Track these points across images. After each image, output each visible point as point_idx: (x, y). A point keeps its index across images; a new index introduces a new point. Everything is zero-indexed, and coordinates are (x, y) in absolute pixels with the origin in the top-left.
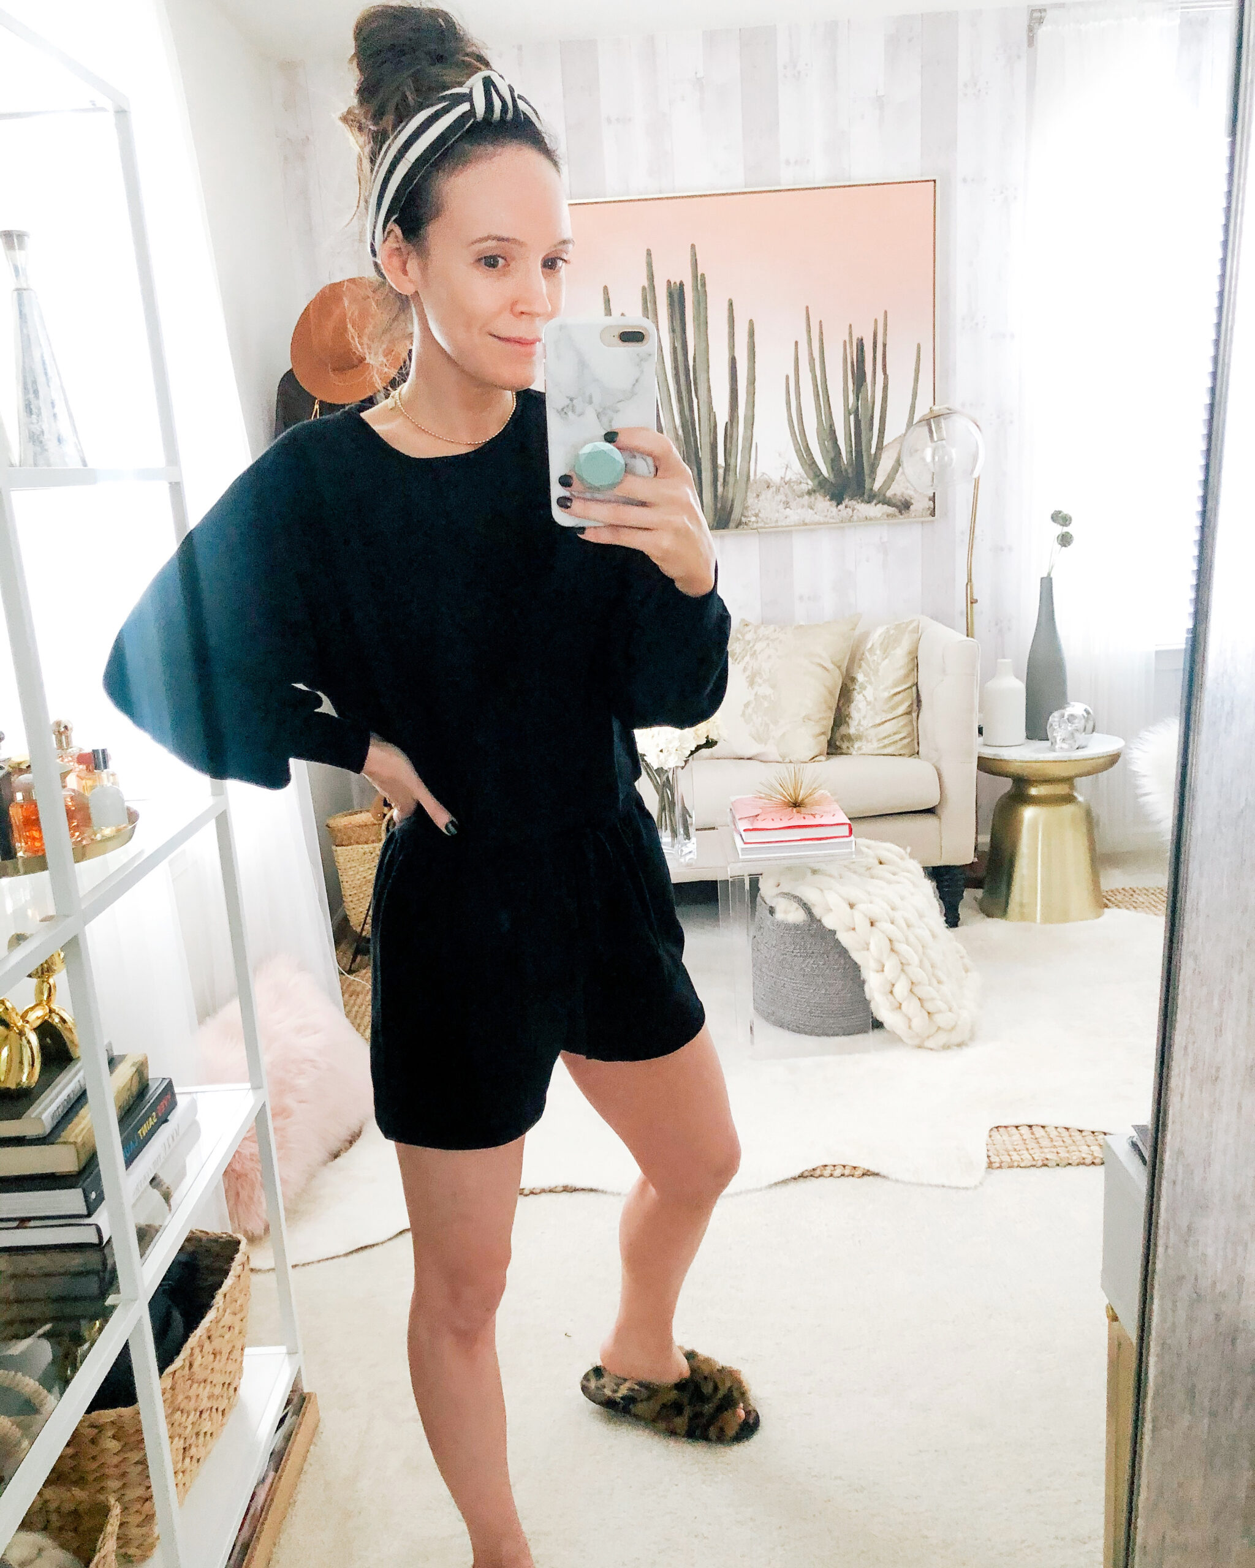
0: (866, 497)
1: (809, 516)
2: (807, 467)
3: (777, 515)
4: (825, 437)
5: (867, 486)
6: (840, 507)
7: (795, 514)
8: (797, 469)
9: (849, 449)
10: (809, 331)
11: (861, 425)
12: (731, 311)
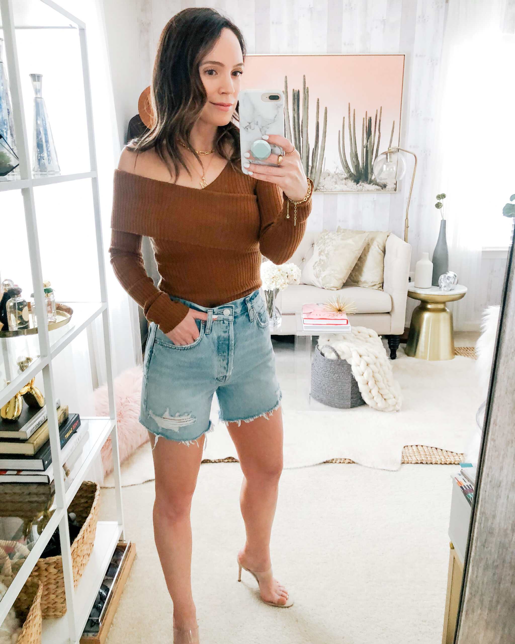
0: (368, 182)
1: (345, 188)
2: (345, 168)
3: (332, 187)
4: (353, 156)
5: (369, 177)
6: (358, 185)
7: (339, 187)
8: (341, 169)
9: (363, 162)
10: (349, 113)
11: (368, 152)
12: (318, 103)
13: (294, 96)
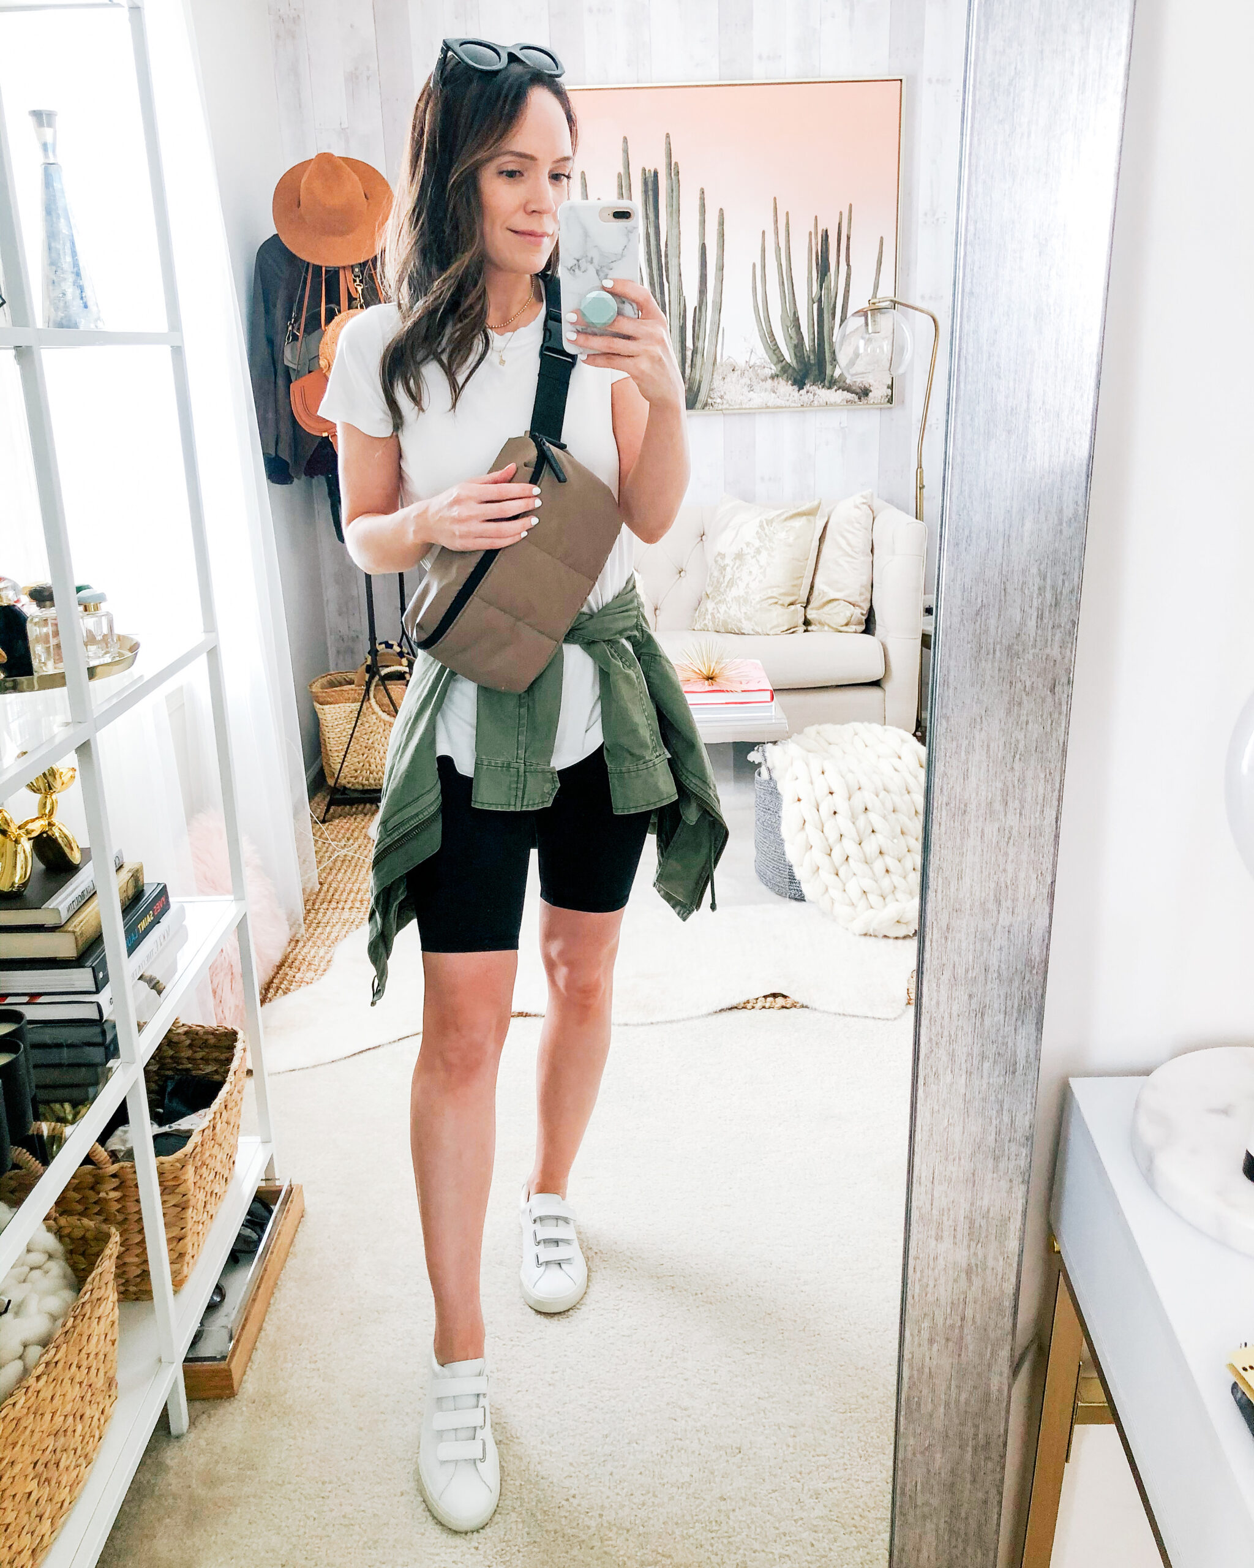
0: (826, 383)
1: (772, 399)
2: (771, 352)
3: (741, 397)
4: (789, 325)
5: (828, 372)
6: (803, 392)
7: (760, 397)
8: (761, 355)
9: (812, 336)
10: (776, 221)
11: (823, 312)
12: (702, 199)
13: (645, 183)
